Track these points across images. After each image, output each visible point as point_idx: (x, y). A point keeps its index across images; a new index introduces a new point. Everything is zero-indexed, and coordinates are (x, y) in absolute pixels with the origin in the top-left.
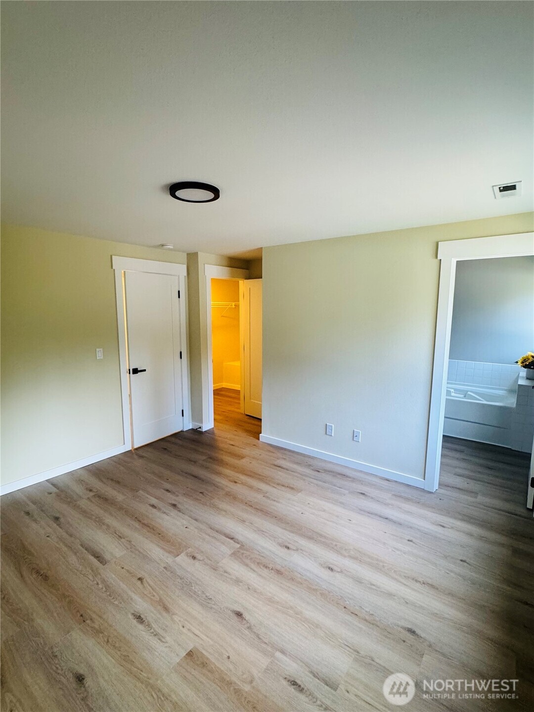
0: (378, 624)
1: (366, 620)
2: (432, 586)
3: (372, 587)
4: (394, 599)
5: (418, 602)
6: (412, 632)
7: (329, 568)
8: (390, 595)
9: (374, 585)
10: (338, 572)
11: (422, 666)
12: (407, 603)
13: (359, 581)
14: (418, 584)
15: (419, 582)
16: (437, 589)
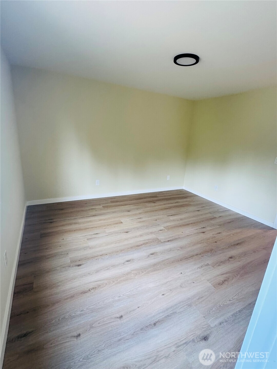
0: (92, 259)
1: (97, 256)
2: (84, 292)
3: (107, 268)
4: (95, 271)
5: (85, 278)
6: (79, 265)
7: (129, 261)
8: (97, 271)
9: (107, 269)
10: (125, 262)
11: (69, 259)
12: (89, 274)
13: (114, 266)
14: (91, 287)
15: (92, 289)
16: (81, 293)
